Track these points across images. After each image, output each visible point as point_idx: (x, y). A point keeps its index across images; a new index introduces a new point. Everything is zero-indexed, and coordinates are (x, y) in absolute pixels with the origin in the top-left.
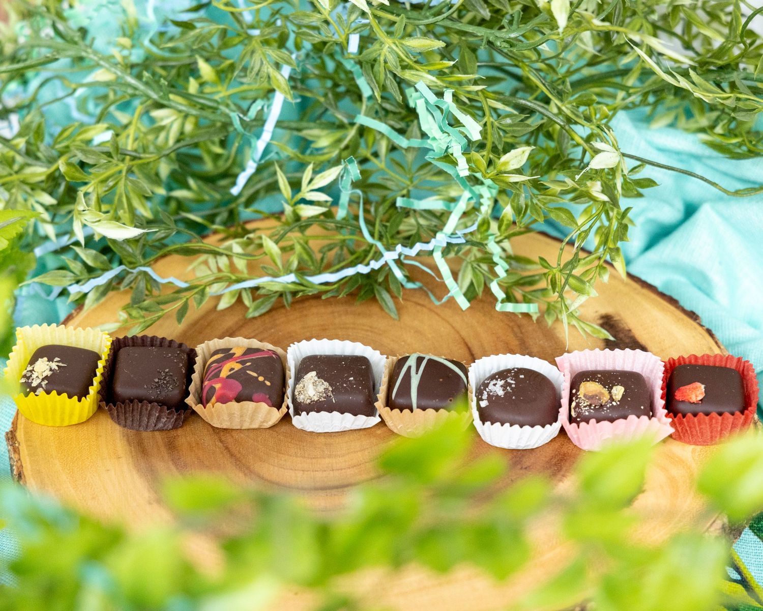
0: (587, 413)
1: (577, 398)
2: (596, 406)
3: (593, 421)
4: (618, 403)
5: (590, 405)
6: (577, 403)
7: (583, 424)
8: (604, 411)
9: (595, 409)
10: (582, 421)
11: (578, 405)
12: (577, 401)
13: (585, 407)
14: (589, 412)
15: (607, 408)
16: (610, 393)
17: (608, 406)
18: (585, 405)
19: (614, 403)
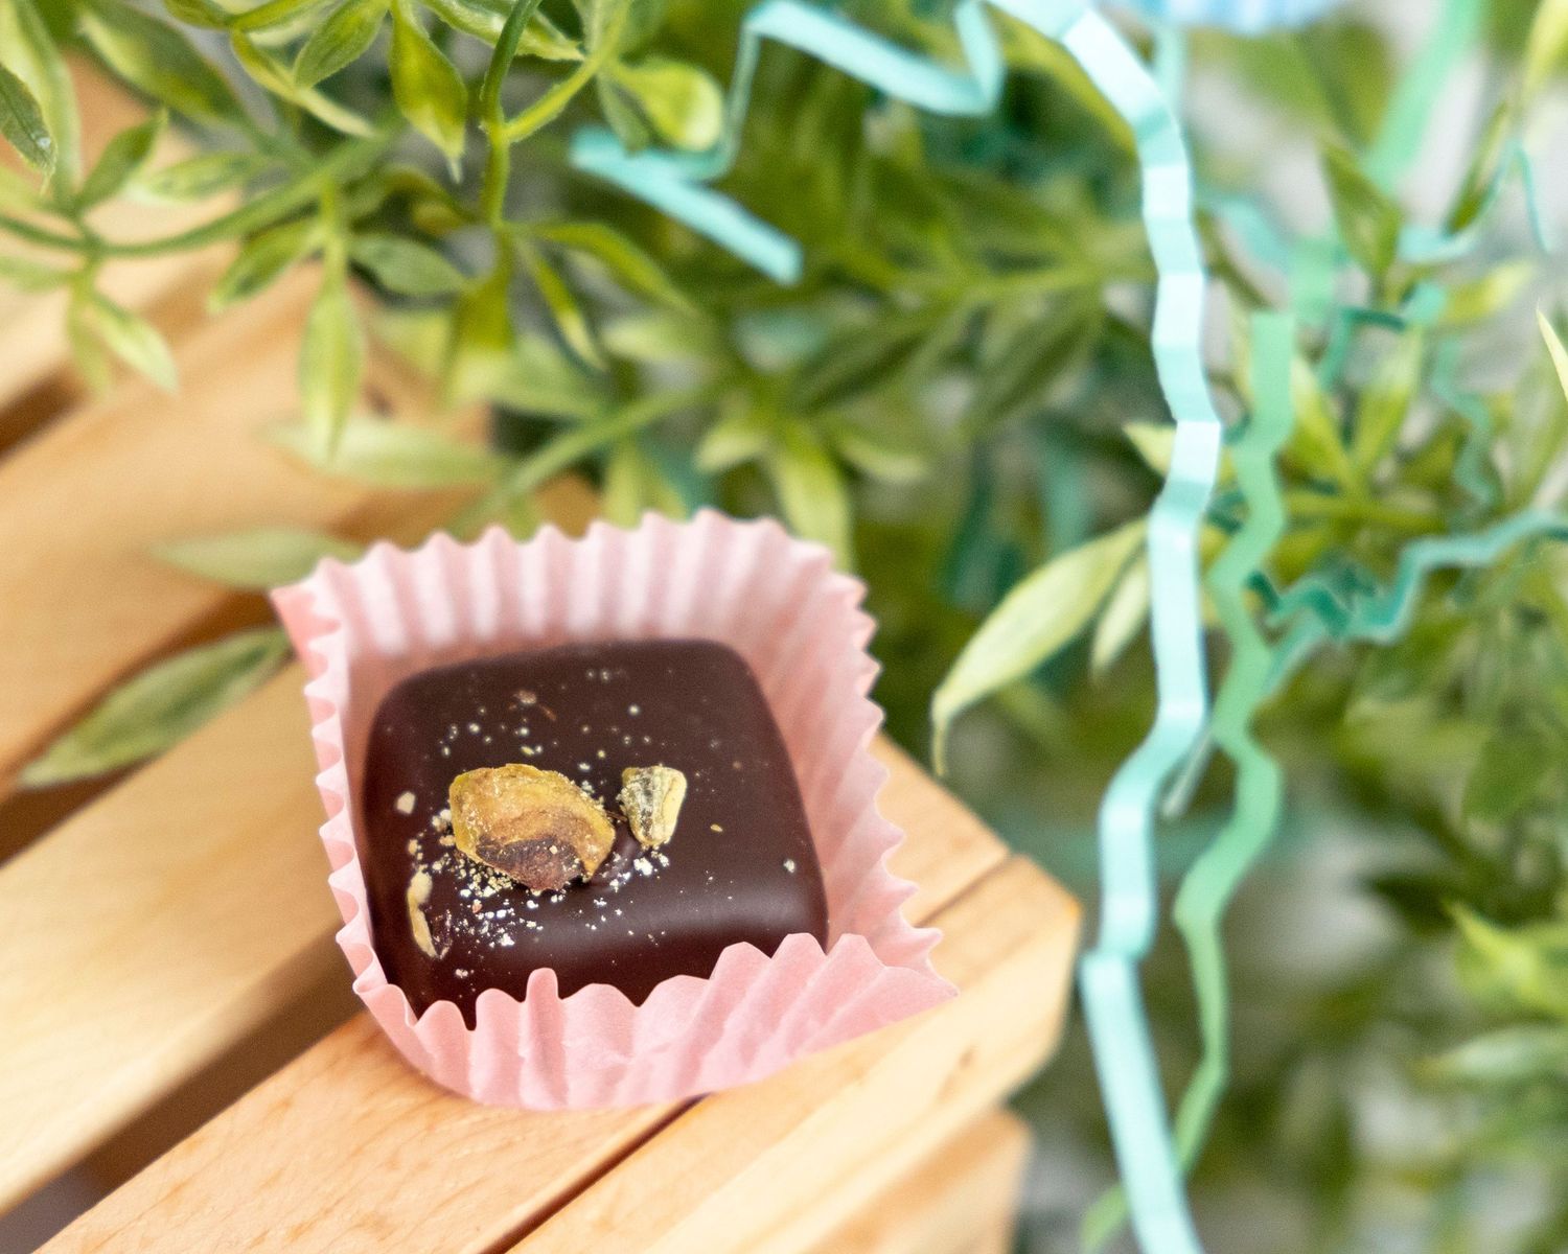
0: (507, 941)
1: (432, 851)
2: (548, 894)
3: (543, 980)
4: (664, 861)
5: (519, 891)
6: (435, 877)
7: (490, 1001)
8: (593, 914)
9: (545, 911)
10: (482, 983)
11: (445, 893)
12: (437, 866)
13: (491, 904)
14: (518, 932)
15: (612, 898)
16: (613, 808)
17: (615, 884)
18: (488, 892)
19: (644, 867)
